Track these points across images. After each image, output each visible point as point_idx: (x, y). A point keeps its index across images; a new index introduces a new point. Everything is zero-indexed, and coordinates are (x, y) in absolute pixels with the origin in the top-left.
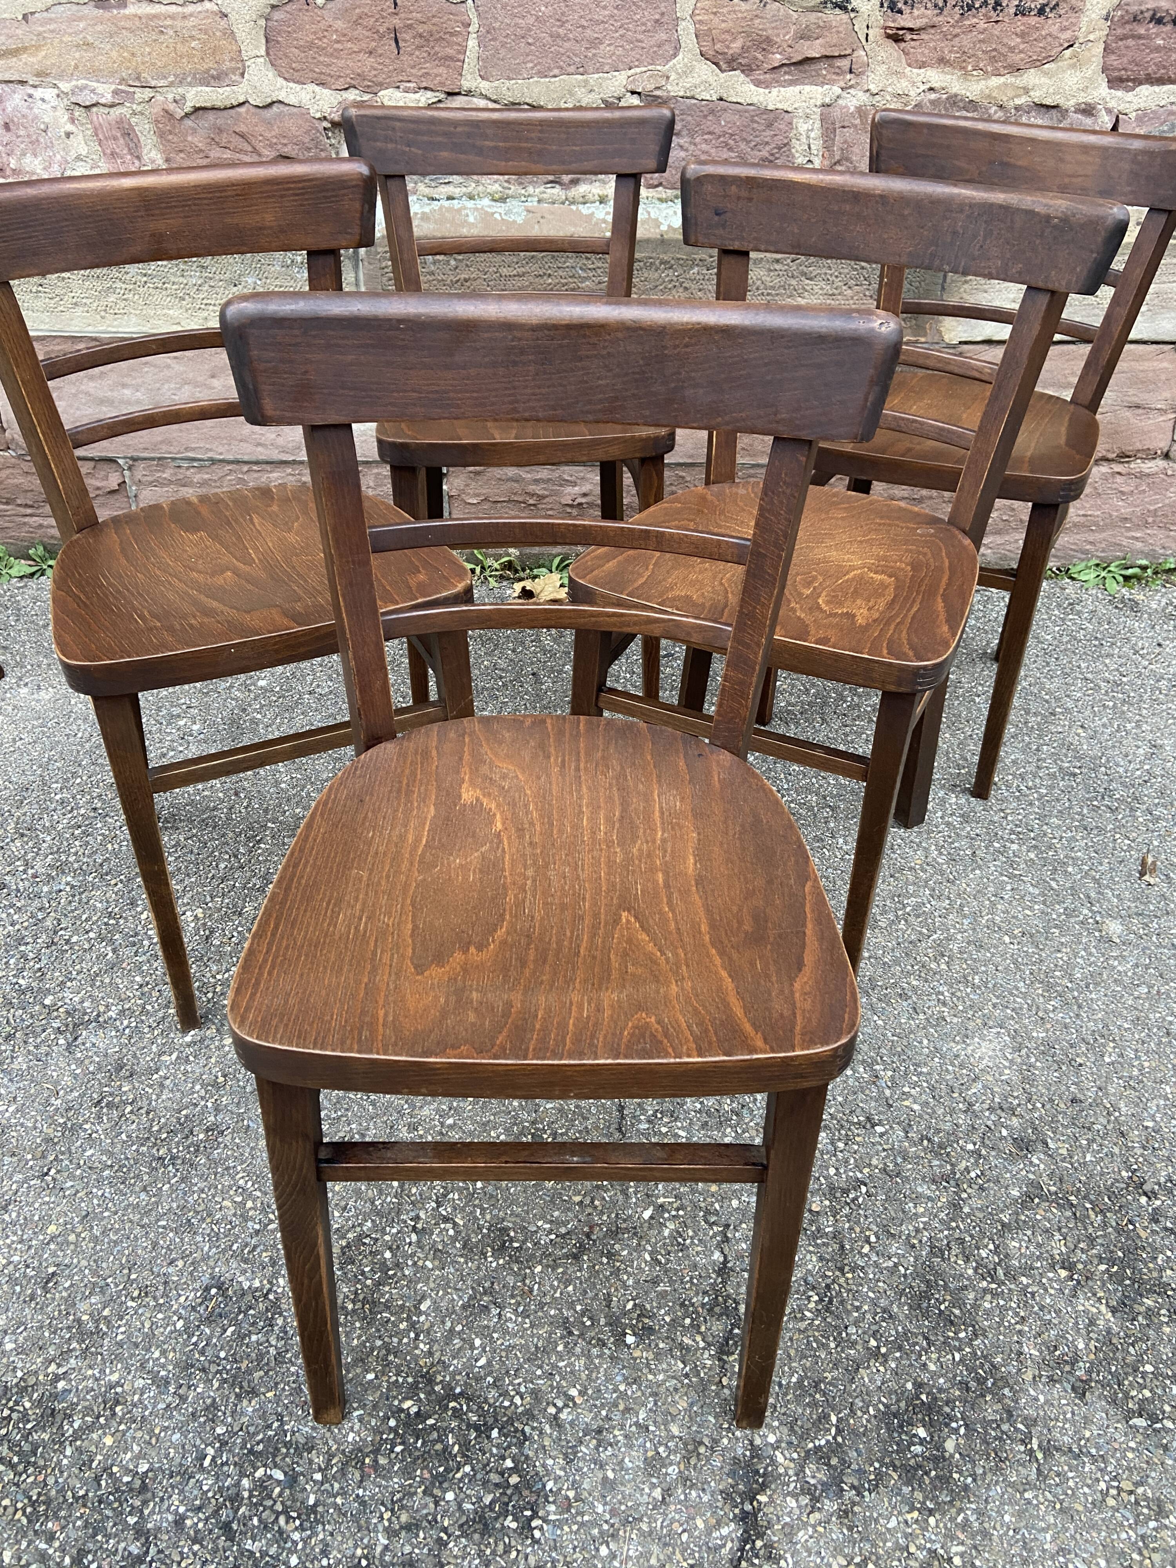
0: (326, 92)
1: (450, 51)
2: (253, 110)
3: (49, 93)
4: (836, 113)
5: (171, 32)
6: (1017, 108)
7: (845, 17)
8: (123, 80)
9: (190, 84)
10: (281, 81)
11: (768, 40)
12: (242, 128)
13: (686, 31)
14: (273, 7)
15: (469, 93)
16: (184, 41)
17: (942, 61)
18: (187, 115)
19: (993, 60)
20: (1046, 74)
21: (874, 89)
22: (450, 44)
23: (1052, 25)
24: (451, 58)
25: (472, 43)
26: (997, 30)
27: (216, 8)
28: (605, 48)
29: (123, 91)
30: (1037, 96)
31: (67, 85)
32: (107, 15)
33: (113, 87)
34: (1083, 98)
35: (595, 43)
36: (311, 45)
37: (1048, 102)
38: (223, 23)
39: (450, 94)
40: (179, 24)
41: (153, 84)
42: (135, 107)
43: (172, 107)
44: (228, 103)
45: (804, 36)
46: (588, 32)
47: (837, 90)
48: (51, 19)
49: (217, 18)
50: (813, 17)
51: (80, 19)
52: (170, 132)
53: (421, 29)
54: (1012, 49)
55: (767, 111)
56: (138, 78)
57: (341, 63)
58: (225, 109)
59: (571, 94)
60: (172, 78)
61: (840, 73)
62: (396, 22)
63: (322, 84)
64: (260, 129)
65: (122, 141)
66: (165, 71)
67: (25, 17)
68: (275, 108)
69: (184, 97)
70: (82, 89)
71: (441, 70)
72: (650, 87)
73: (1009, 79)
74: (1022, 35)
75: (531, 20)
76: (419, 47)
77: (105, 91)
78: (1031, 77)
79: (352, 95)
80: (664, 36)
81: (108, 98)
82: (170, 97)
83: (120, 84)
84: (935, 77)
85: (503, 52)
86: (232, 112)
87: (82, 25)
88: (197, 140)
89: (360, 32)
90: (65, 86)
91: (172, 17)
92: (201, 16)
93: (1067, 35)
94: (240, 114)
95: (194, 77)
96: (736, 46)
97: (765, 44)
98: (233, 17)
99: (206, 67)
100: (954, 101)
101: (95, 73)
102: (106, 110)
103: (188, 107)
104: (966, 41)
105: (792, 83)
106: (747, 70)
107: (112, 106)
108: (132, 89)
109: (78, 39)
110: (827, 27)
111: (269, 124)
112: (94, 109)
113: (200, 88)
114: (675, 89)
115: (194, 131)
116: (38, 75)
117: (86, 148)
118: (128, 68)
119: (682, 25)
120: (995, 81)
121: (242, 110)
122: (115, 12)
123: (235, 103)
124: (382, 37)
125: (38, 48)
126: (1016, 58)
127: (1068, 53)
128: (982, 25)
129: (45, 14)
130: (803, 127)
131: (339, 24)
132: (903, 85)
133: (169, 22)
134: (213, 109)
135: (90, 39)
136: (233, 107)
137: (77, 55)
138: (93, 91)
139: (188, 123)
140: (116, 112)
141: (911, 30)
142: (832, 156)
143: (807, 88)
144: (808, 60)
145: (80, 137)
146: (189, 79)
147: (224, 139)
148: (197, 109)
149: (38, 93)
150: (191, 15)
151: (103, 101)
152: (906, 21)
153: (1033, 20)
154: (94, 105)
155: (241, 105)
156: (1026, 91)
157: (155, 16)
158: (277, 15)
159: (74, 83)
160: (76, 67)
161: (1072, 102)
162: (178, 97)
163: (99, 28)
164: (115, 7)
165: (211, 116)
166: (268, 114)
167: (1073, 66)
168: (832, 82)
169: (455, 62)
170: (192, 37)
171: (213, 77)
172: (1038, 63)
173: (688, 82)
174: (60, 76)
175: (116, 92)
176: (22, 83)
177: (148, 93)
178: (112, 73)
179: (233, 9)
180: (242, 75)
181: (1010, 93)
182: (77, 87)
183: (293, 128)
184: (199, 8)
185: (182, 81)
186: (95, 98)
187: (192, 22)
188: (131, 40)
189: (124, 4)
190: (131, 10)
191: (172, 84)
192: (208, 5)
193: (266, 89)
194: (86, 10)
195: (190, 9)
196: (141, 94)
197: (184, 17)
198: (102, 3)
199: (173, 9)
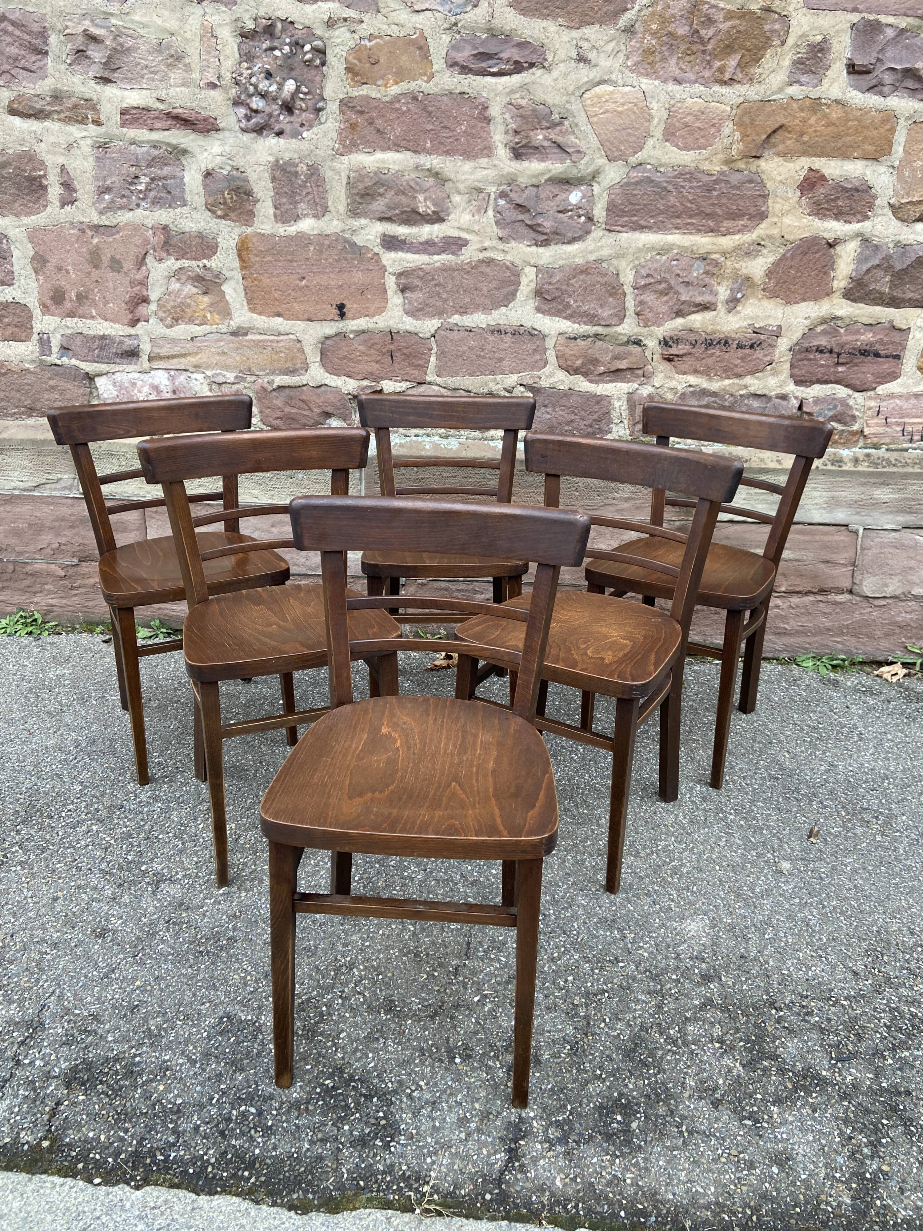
0: (351, 381)
1: (420, 362)
2: (310, 389)
3: (200, 376)
4: (636, 397)
5: (269, 349)
6: (741, 396)
7: (639, 349)
8: (241, 371)
9: (278, 375)
10: (327, 374)
11: (597, 360)
12: (304, 397)
13: (551, 355)
14: (326, 338)
15: (430, 383)
16: (277, 353)
17: (696, 372)
18: (274, 390)
19: (725, 371)
20: (757, 378)
21: (657, 385)
22: (420, 359)
23: (759, 354)
24: (419, 365)
25: (433, 359)
26: (727, 356)
27: (295, 337)
28: (506, 363)
29: (241, 377)
30: (752, 389)
32: (237, 339)
33: (235, 374)
34: (779, 391)
35: (501, 360)
36: (345, 357)
37: (759, 393)
38: (298, 345)
39: (419, 383)
40: (275, 345)
41: (257, 373)
42: (246, 385)
43: (266, 385)
44: (297, 385)
45: (617, 357)
46: (497, 355)
47: (636, 385)
48: (206, 340)
49: (296, 343)
50: (622, 349)
51: (222, 341)
52: (264, 398)
53: (405, 351)
54: (736, 366)
55: (596, 396)
56: (249, 370)
57: (361, 367)
58: (295, 387)
59: (486, 384)
60: (268, 371)
61: (638, 376)
62: (392, 347)
63: (349, 376)
64: (314, 398)
66: (264, 367)
67: (192, 339)
68: (322, 388)
69: (273, 381)
70: (218, 375)
71: (416, 372)
72: (530, 382)
73: (736, 381)
74: (742, 358)
75: (466, 348)
76: (404, 360)
77: (231, 377)
78: (748, 380)
79: (366, 383)
80: (538, 357)
81: (232, 380)
82: (266, 380)
83: (239, 373)
84: (692, 379)
85: (449, 364)
86: (298, 389)
87: (222, 343)
88: (279, 403)
89: (372, 351)
90: (209, 373)
91: (272, 341)
92: (288, 341)
93: (768, 358)
94: (303, 390)
95: (280, 371)
96: (579, 363)
97: (595, 362)
98: (304, 343)
99: (287, 366)
100: (704, 392)
101: (227, 368)
102: (230, 386)
103: (274, 386)
104: (710, 361)
105: (611, 381)
106: (585, 375)
107: (234, 384)
108: (245, 376)
109: (220, 350)
110: (630, 354)
111: (318, 396)
112: (224, 385)
113: (282, 377)
114: (544, 383)
115: (277, 398)
116: (195, 367)
118: (244, 365)
119: (548, 352)
120: (727, 382)
121: (304, 388)
122: (241, 338)
123: (301, 385)
124: (384, 354)
125: (197, 354)
126: (739, 370)
127: (769, 368)
128: (718, 353)
129: (203, 338)
130: (617, 404)
131: (361, 348)
132: (673, 384)
133: (270, 343)
134: (289, 387)
135: (226, 350)
136: (300, 387)
137: (218, 358)
138: (224, 376)
139: (274, 393)
140: (236, 387)
141: (677, 356)
142: (634, 419)
143: (619, 384)
144: (618, 370)
146: (277, 372)
147: (293, 402)
148: (279, 387)
149: (194, 376)
150: (282, 340)
151: (229, 381)
152: (674, 351)
153: (747, 351)
154: (224, 383)
155: (304, 386)
156: (746, 387)
157: (262, 341)
158: (328, 342)
159: (214, 372)
160: (216, 364)
161: (773, 393)
162: (270, 381)
163: (232, 345)
164: (241, 336)
165: (287, 391)
166: (316, 391)
167: (773, 374)
168: (633, 381)
169: (423, 368)
170: (281, 352)
171: (290, 372)
172: (752, 373)
173: (552, 380)
174: (207, 369)
175: (236, 377)
176: (186, 370)
177: (254, 378)
178: (235, 367)
179: (305, 339)
180: (306, 371)
181: (736, 388)
182: (215, 374)
183: (332, 398)
184: (286, 337)
185: (273, 373)
186: (224, 380)
187: (282, 344)
188: (248, 352)
189: (246, 334)
190: (250, 337)
191: (267, 374)
192: (291, 336)
193: (319, 378)
194: (225, 336)
195: (281, 338)
196: (250, 379)
197: (278, 342)
198: (234, 333)
199: (272, 337)
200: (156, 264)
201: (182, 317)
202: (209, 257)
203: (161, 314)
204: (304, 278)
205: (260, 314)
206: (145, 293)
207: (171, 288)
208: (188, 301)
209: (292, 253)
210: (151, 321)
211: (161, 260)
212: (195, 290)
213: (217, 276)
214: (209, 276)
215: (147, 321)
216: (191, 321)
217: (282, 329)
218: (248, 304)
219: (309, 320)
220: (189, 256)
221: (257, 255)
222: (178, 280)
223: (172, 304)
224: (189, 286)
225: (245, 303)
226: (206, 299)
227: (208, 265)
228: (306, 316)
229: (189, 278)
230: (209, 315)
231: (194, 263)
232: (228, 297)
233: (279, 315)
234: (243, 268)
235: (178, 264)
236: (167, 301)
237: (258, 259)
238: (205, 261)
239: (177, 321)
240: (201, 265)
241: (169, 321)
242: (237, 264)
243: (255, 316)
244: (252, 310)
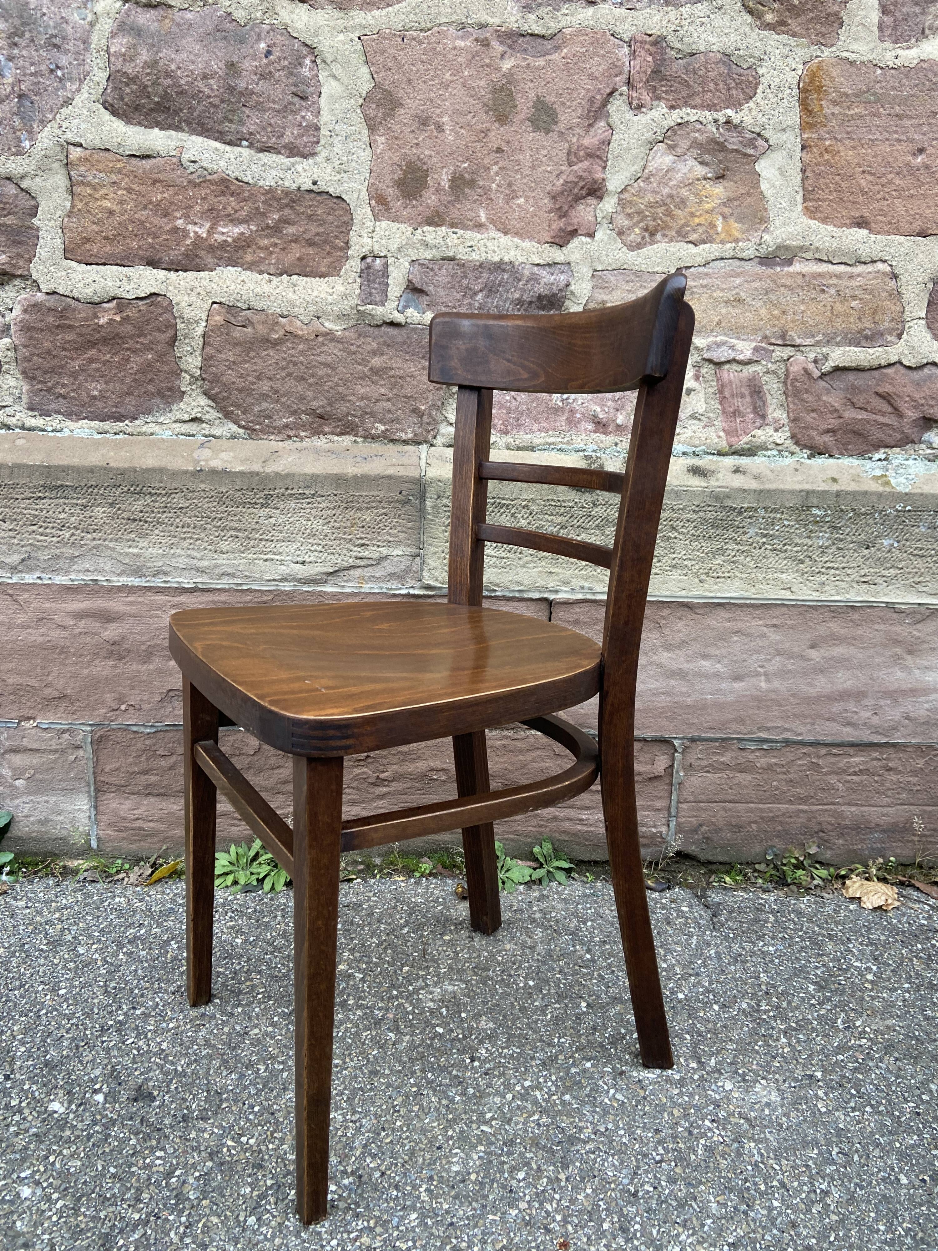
2: (903, 371)
5: (833, 291)
8: (765, 337)
9: (838, 345)
12: (887, 388)
16: (844, 300)
18: (823, 375)
27: (889, 268)
29: (763, 349)
31: (703, 341)
32: (770, 271)
33: (754, 344)
38: (892, 284)
40: (844, 283)
41: (798, 341)
42: (770, 365)
43: (811, 366)
44: (876, 363)
48: (706, 274)
49: (887, 279)
51: (738, 275)
52: (807, 391)
56: (783, 336)
58: (871, 369)
60: (820, 337)
64: (909, 389)
65: (748, 399)
66: (815, 330)
68: (926, 370)
69: (826, 357)
70: (719, 345)
77: (744, 349)
81: (748, 354)
82: (812, 356)
83: (761, 341)
86: (876, 373)
87: (738, 281)
88: (834, 399)
90: (701, 342)
91: (838, 276)
92: (871, 276)
94: (886, 375)
95: (845, 337)
98: (903, 279)
99: (861, 326)
101: (738, 331)
102: (740, 367)
103: (827, 367)
107: (747, 363)
108: (772, 348)
109: (730, 296)
111: (918, 385)
112: (727, 366)
113: (848, 348)
115: (828, 392)
117: (704, 406)
118: (774, 326)
121: (890, 371)
122: (778, 269)
123: (883, 362)
129: (701, 269)
133: (834, 281)
134: (857, 369)
135: (743, 295)
136: (880, 367)
137: (724, 311)
138: (732, 348)
139: (825, 381)
140: (752, 369)
145: (702, 395)
146: (839, 339)
147: (860, 400)
148: (837, 369)
150: (859, 275)
151: (741, 357)
154: (728, 362)
155: (890, 365)
157: (820, 275)
159: (711, 339)
160: (719, 323)
162: (820, 357)
163: (757, 284)
164: (779, 264)
165: (851, 377)
166: (916, 375)
170: (854, 298)
171: (867, 338)
174: (698, 332)
175: (756, 349)
177: (788, 352)
178: (755, 330)
179: (907, 271)
180: (899, 337)
182: (715, 343)
184: (870, 268)
185: (829, 341)
186: (732, 355)
187: (855, 283)
188: (787, 298)
189: (790, 262)
190: (797, 267)
191: (818, 344)
192: (880, 266)
193: (925, 350)
194: (748, 266)
195: (860, 269)
196: (781, 353)
197: (851, 277)
198: (766, 260)
199: (842, 268)
200: (629, 115)
201: (666, 227)
202: (737, 105)
203: (622, 221)
204: (921, 151)
205: (824, 220)
206: (599, 175)
207: (652, 166)
208: (685, 192)
209: (904, 101)
210: (599, 235)
211: (640, 107)
212: (701, 171)
213: (751, 143)
214: (733, 141)
215: (591, 235)
216: (682, 235)
217: (865, 252)
218: (805, 199)
219: (923, 234)
220: (698, 101)
221: (835, 103)
222: (671, 147)
223: (650, 197)
224: (691, 162)
225: (799, 198)
226: (719, 190)
227: (736, 120)
228: (917, 226)
229: (695, 144)
230: (719, 223)
231: (707, 116)
232: (764, 186)
233: (862, 223)
234: (805, 126)
235: (676, 116)
236: (640, 193)
237: (837, 110)
238: (729, 112)
239: (652, 235)
240: (722, 120)
241: (635, 235)
242: (794, 117)
243: (814, 224)
244: (810, 213)
